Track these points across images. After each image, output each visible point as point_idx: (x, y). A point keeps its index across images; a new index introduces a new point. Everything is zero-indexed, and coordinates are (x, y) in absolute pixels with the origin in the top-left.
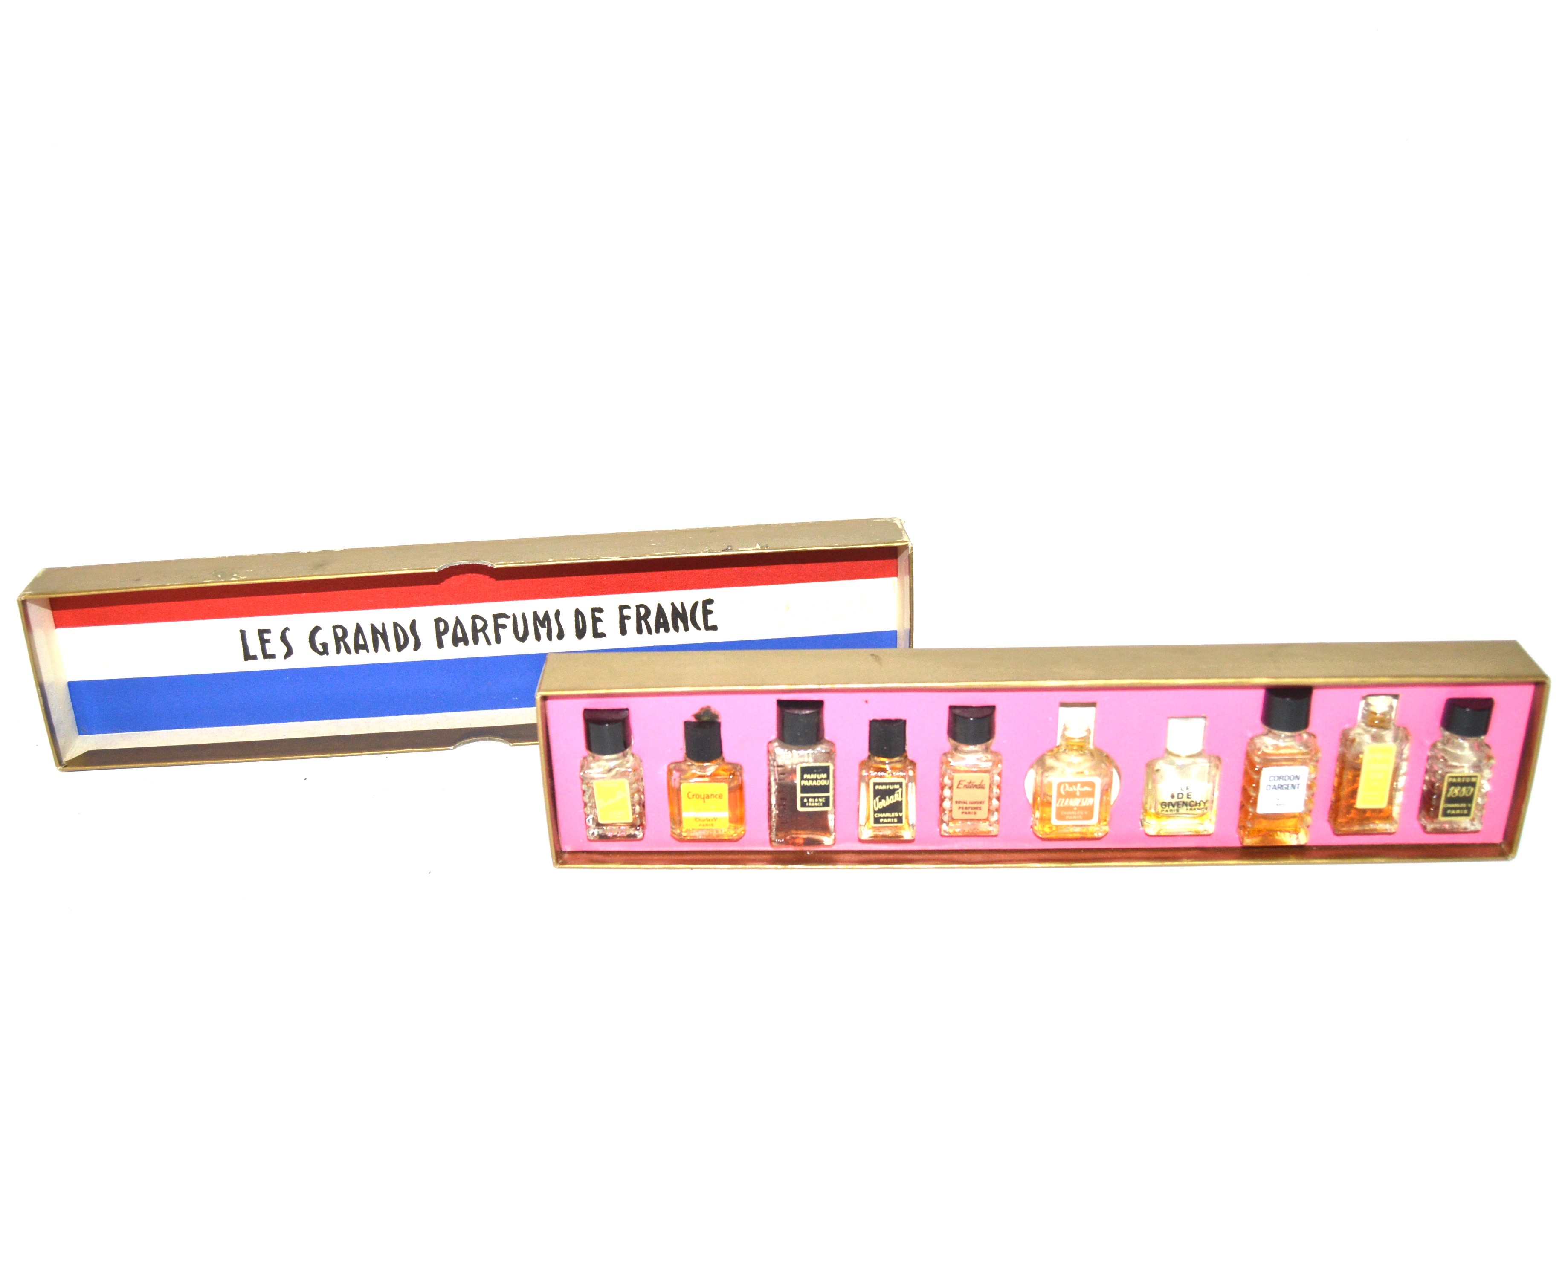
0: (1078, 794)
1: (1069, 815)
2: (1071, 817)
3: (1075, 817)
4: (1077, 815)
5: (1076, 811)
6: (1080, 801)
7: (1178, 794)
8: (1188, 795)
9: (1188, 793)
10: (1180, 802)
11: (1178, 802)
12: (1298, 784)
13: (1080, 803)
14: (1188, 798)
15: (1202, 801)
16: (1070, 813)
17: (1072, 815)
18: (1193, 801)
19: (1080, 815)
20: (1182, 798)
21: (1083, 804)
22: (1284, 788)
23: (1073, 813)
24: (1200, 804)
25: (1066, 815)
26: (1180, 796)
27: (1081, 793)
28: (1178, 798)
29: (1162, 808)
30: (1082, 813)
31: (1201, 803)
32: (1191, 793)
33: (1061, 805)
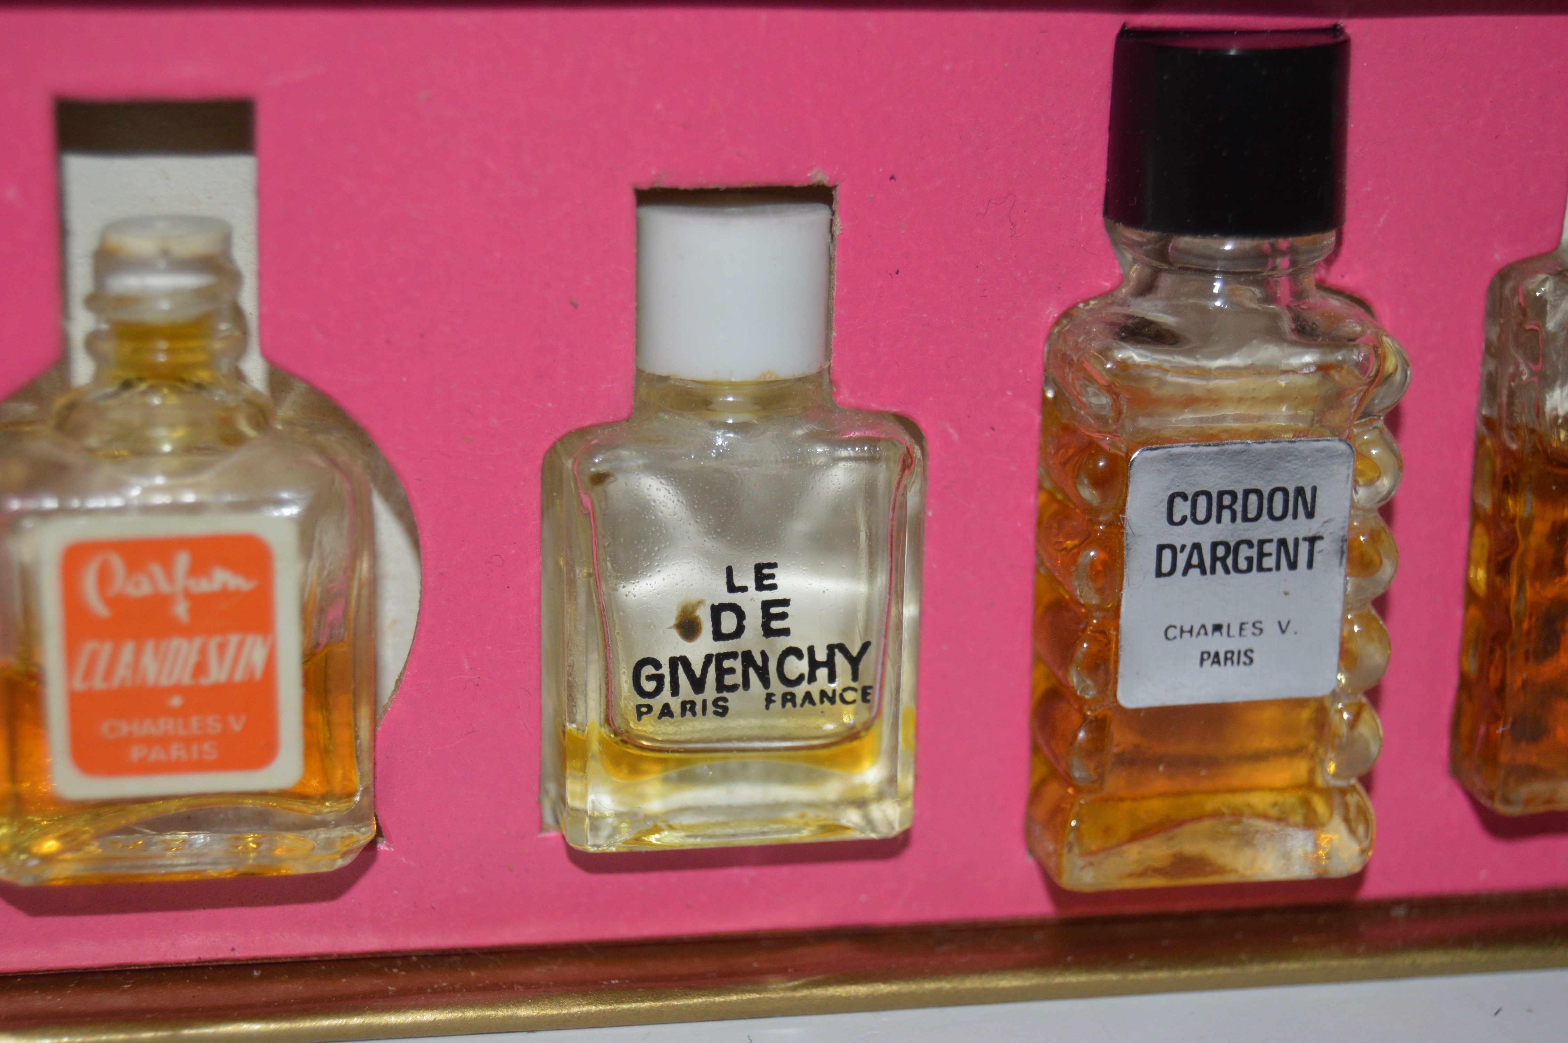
0: (181, 610)
1: (149, 741)
2: (156, 755)
3: (176, 752)
4: (187, 741)
5: (182, 713)
6: (193, 658)
7: (717, 611)
8: (768, 617)
9: (766, 605)
10: (733, 655)
11: (721, 657)
12: (1312, 540)
13: (200, 668)
14: (769, 632)
15: (842, 648)
16: (146, 728)
17: (164, 741)
18: (796, 652)
19: (201, 739)
20: (739, 631)
21: (217, 674)
22: (1243, 564)
23: (165, 726)
24: (830, 664)
25: (130, 740)
26: (729, 622)
27: (198, 602)
28: (718, 635)
29: (642, 693)
30: (213, 725)
31: (839, 658)
32: (785, 602)
33: (98, 684)
